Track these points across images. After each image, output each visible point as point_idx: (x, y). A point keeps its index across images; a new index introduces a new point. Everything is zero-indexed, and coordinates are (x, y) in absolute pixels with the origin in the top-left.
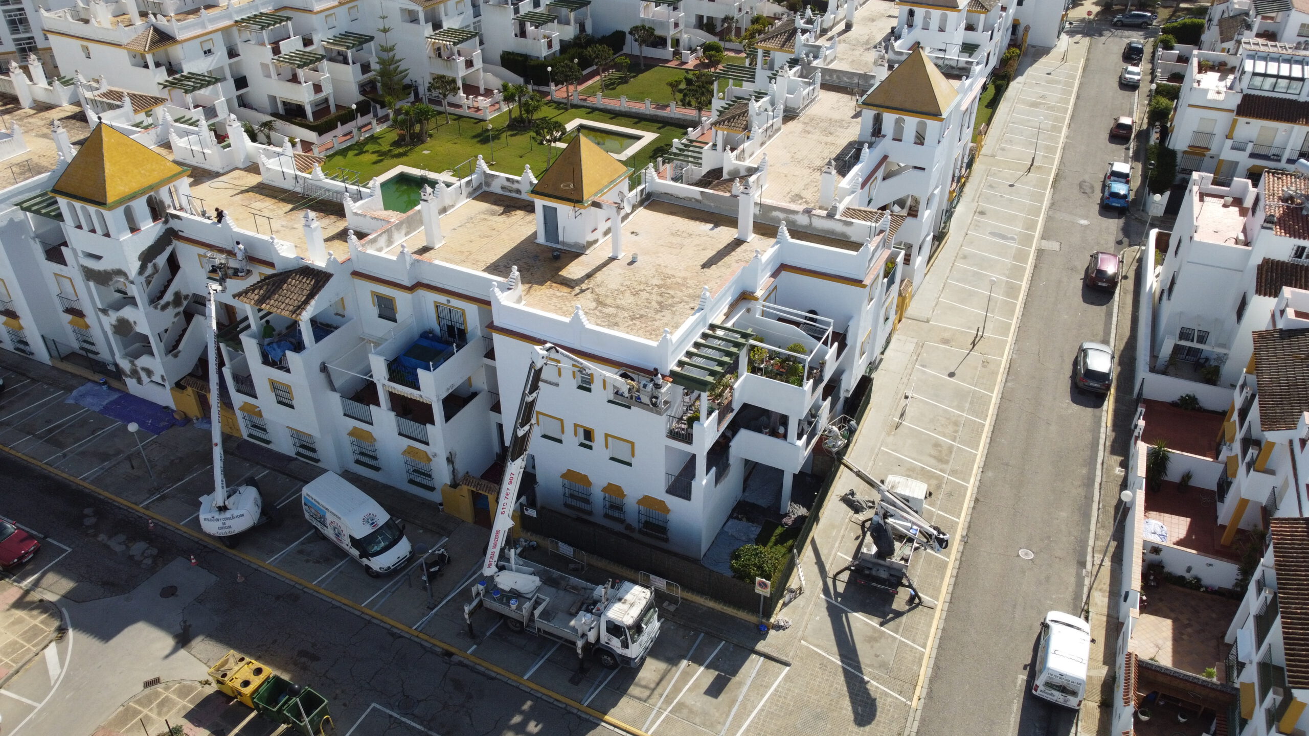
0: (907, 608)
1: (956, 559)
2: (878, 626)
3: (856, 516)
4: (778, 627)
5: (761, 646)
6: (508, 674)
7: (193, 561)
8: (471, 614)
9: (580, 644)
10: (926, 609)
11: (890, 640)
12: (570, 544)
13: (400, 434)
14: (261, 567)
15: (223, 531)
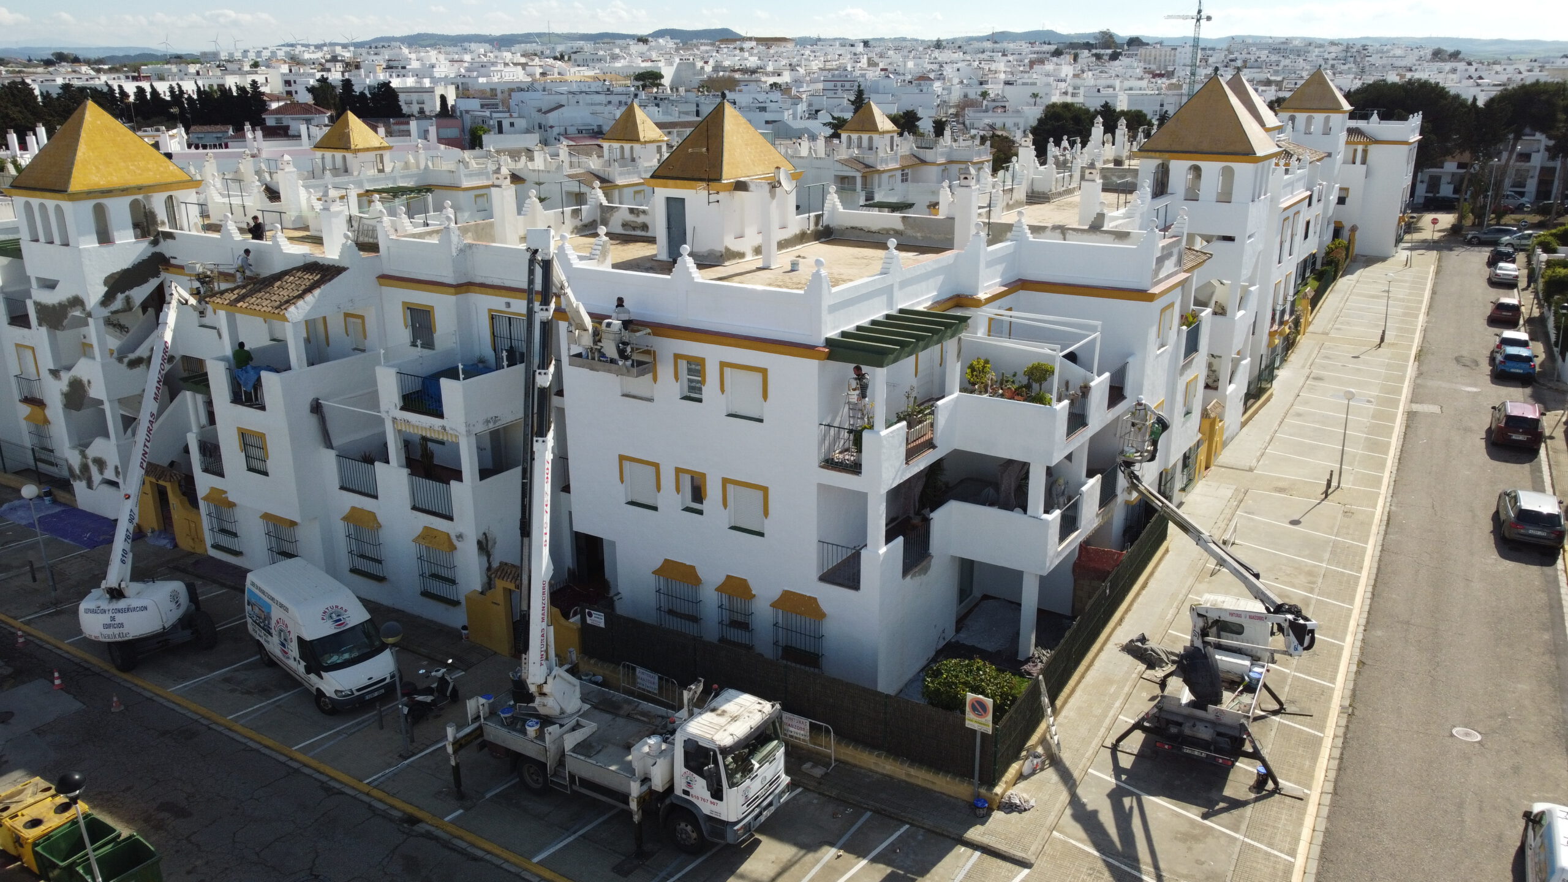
0: (1253, 796)
1: (1335, 736)
2: (1199, 819)
3: (1149, 672)
4: (1010, 807)
5: (975, 833)
6: (505, 854)
7: (57, 682)
8: (458, 745)
9: (635, 789)
10: (1288, 800)
11: (1223, 841)
12: (654, 670)
13: (414, 508)
14: (157, 695)
15: (110, 631)
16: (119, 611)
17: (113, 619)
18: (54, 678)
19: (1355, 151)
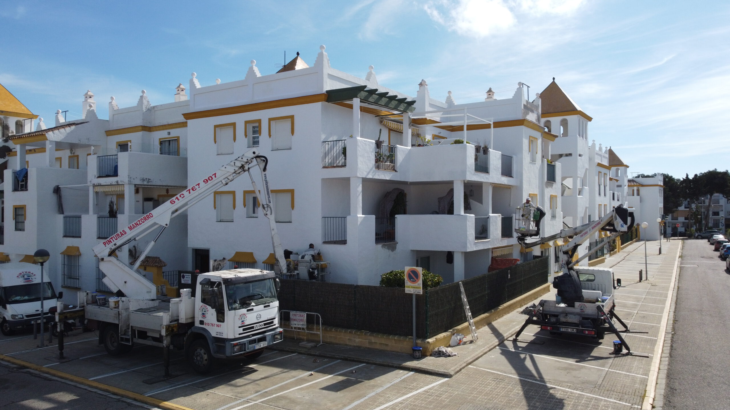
0: (612, 355)
1: (665, 340)
2: (574, 363)
4: (440, 355)
5: (410, 364)
9: (166, 320)
10: (638, 358)
11: (593, 370)
19: (633, 190)
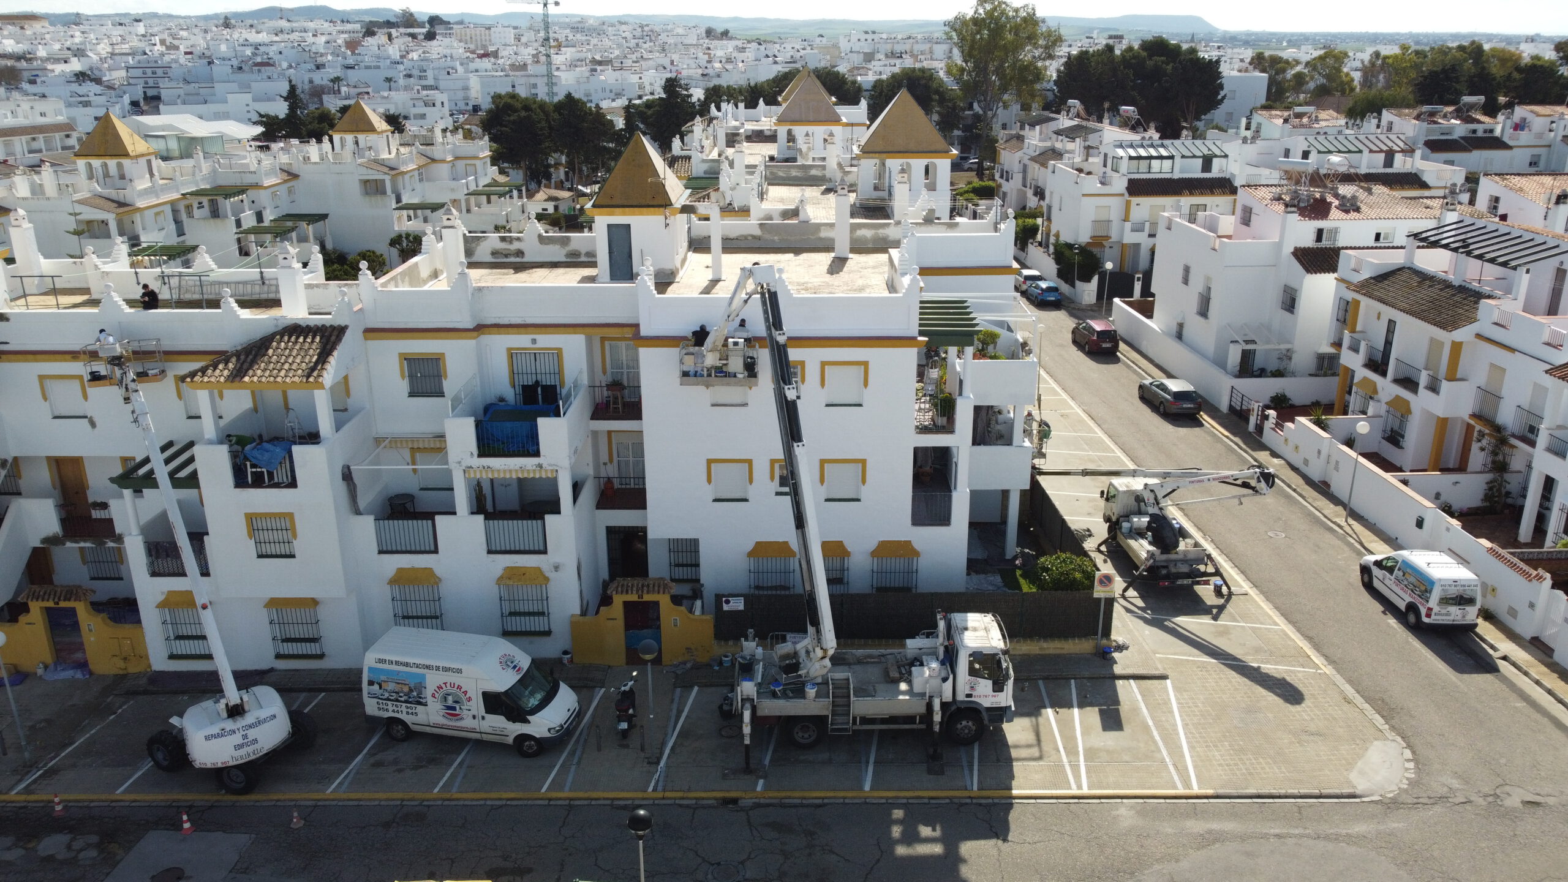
2: (1214, 622)
4: (1120, 648)
5: (1117, 670)
9: (939, 705)
10: (1241, 597)
11: (1238, 630)
13: (491, 550)
14: (319, 800)
15: (242, 752)
16: (250, 726)
17: (245, 737)
18: (182, 822)
